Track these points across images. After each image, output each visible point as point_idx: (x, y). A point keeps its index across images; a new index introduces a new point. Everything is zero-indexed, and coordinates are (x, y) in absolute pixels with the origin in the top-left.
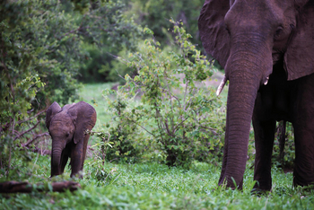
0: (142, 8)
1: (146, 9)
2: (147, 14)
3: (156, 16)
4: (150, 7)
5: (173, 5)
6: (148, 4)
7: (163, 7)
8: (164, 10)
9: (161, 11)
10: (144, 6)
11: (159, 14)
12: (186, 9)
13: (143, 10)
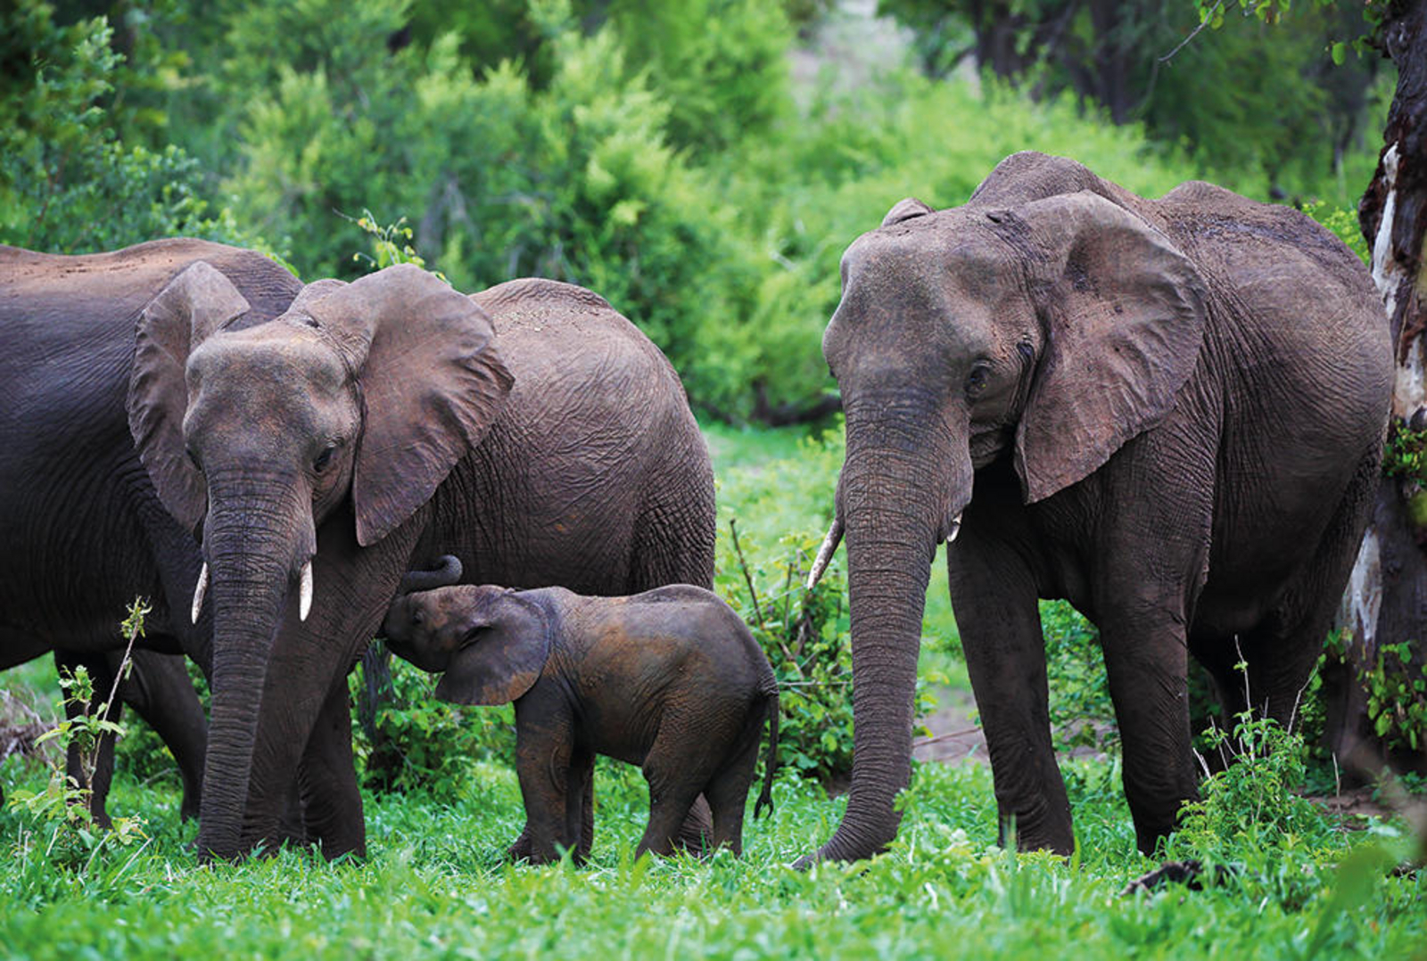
0: (288, 165)
1: (306, 168)
2: (309, 188)
3: (346, 195)
4: (322, 160)
5: (411, 151)
6: (312, 152)
7: (373, 160)
8: (378, 169)
9: (367, 174)
10: (299, 158)
11: (357, 185)
12: (461, 162)
13: (296, 174)
